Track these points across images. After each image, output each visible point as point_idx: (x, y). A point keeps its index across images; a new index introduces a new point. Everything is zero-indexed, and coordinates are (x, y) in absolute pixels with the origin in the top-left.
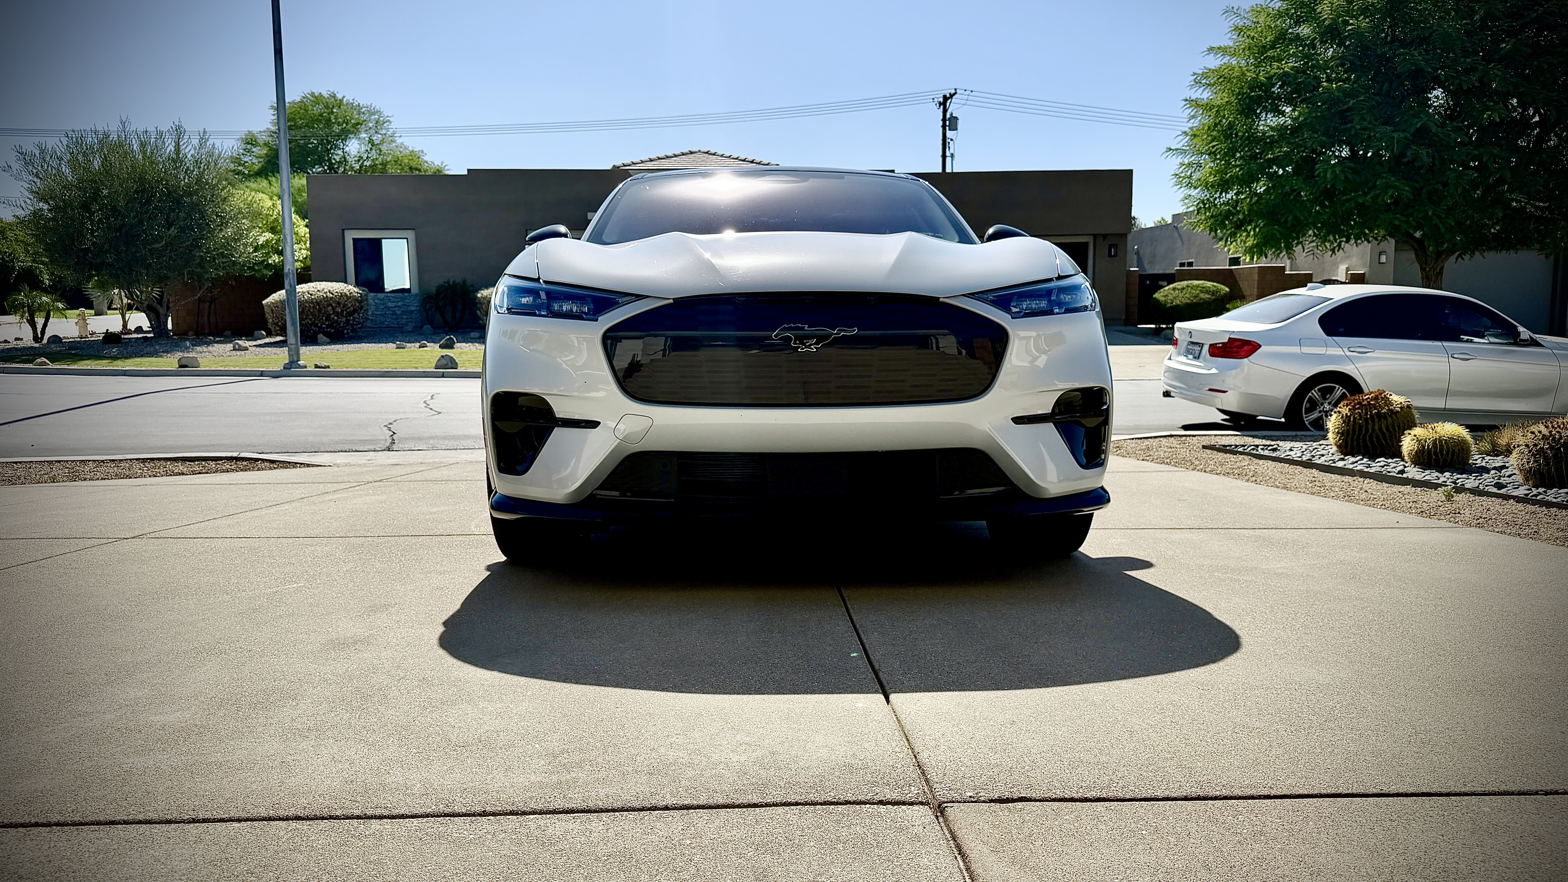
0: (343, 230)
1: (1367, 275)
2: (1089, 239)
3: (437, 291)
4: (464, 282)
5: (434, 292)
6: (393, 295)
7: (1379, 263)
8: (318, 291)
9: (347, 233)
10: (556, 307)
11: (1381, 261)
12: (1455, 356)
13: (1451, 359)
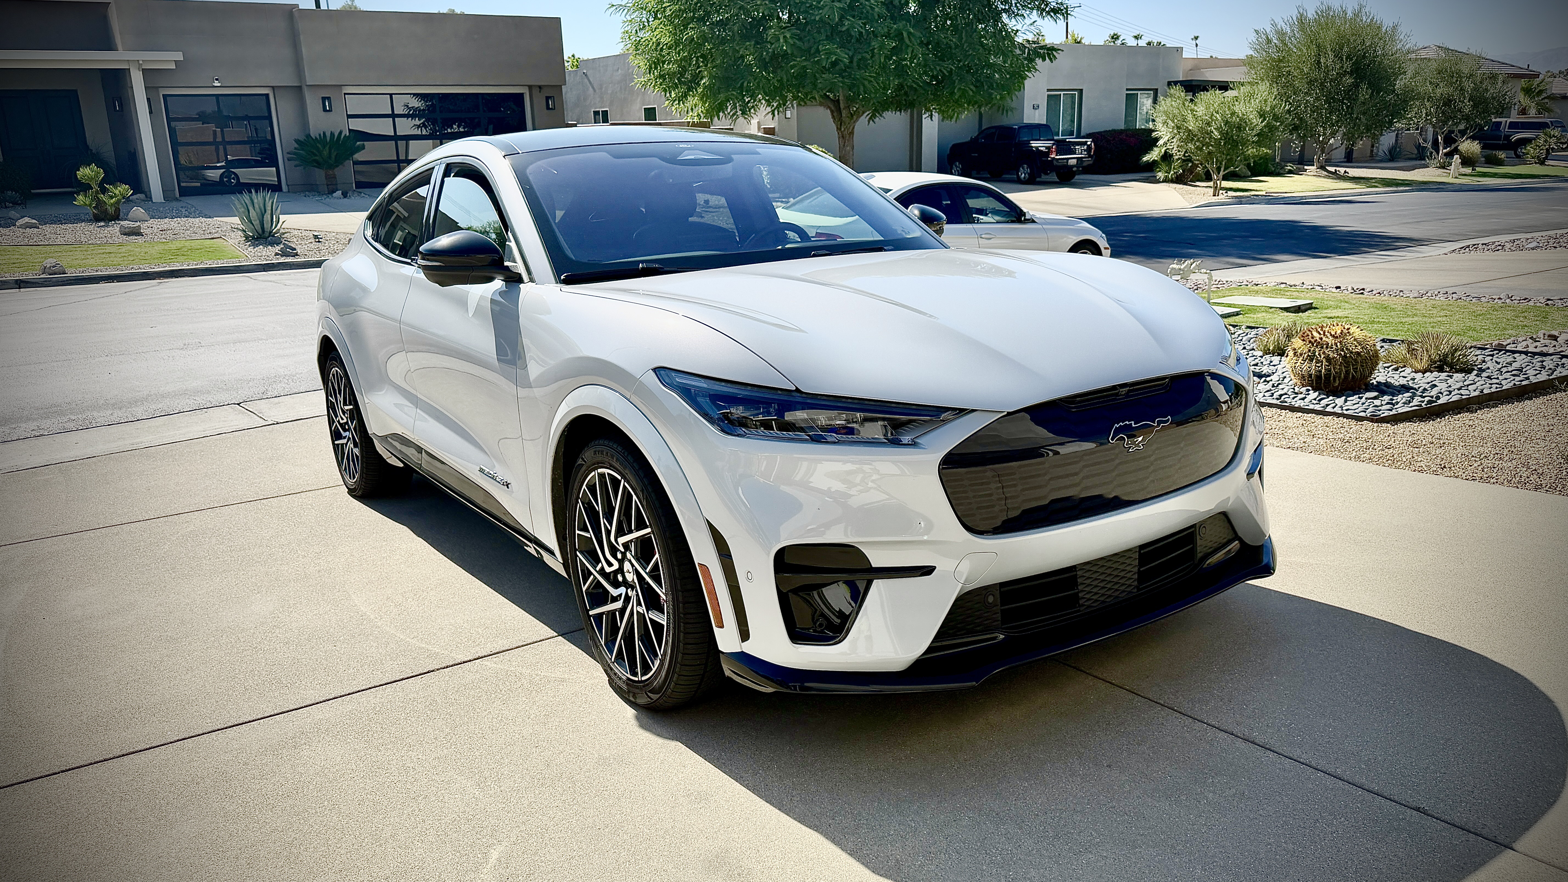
1: (776, 130)
2: (524, 90)
7: (786, 118)
10: (789, 416)
11: (787, 117)
12: (983, 236)
13: (979, 238)
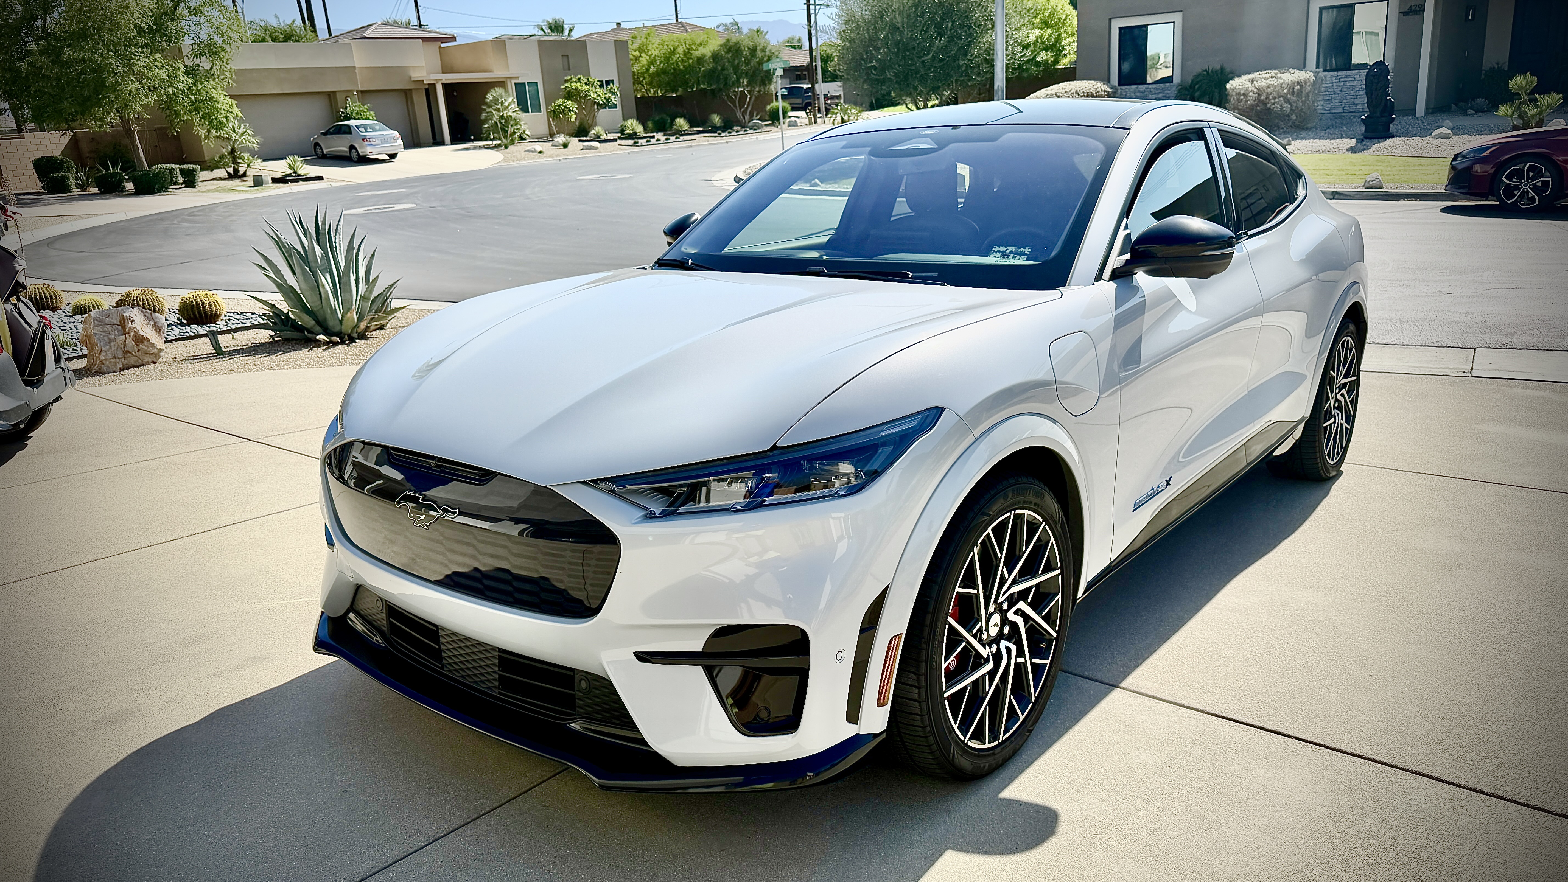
0: (1110, 19)
3: (1193, 81)
4: (1222, 69)
5: (1190, 81)
6: (1154, 86)
8: (1066, 92)
9: (1114, 22)
